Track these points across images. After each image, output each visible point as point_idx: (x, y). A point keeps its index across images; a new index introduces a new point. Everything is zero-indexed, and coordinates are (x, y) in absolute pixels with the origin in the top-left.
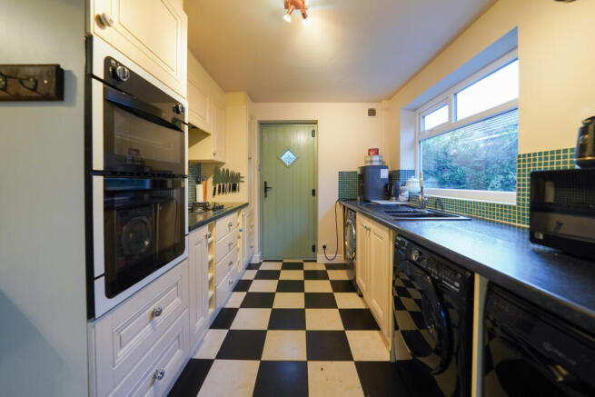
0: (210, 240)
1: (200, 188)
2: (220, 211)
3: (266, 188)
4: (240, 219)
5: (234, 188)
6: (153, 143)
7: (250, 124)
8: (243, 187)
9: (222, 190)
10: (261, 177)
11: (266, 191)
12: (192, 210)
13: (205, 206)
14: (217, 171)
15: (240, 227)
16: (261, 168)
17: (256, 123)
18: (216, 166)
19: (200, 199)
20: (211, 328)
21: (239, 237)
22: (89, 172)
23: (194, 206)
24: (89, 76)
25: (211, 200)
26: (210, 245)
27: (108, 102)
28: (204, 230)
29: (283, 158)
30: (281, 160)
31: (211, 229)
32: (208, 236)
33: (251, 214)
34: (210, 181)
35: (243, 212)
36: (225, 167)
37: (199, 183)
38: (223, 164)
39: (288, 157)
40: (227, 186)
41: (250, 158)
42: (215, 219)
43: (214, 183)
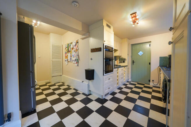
0: (118, 71)
1: (116, 62)
2: (120, 66)
3: (133, 62)
4: (125, 69)
5: (124, 62)
6: (109, 54)
7: (128, 45)
8: (126, 62)
9: (121, 62)
10: (132, 59)
11: (133, 63)
12: (114, 66)
13: (117, 65)
14: (120, 58)
15: (125, 71)
16: (132, 57)
17: (130, 45)
18: (120, 57)
19: (116, 64)
20: (118, 89)
21: (124, 73)
22: (104, 59)
23: (115, 65)
24: (104, 48)
25: (118, 64)
26: (118, 72)
27: (105, 50)
28: (116, 69)
29: (139, 54)
30: (138, 55)
31: (118, 69)
32: (117, 70)
33: (128, 69)
34: (118, 60)
35: (126, 67)
36: (122, 57)
37: (116, 61)
38: (121, 56)
39: (140, 53)
40: (122, 61)
41: (128, 54)
42: (119, 67)
43: (119, 61)
